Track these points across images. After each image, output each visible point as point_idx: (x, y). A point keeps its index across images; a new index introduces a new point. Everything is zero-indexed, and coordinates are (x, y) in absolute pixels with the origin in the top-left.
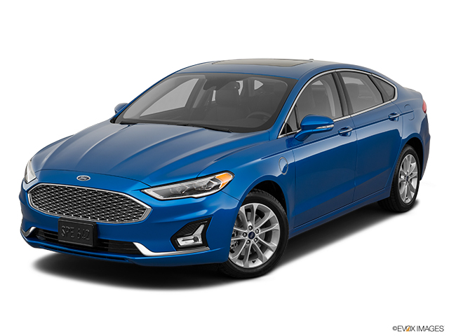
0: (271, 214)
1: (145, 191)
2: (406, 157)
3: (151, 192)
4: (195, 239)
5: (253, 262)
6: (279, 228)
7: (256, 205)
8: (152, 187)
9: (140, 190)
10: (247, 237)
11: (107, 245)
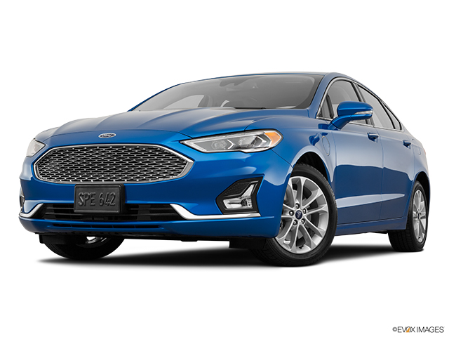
0: (319, 193)
1: (185, 142)
2: (417, 192)
3: (192, 143)
4: (244, 203)
5: (301, 248)
6: (327, 210)
7: (303, 180)
8: (193, 138)
9: (179, 141)
10: (294, 216)
11: (136, 212)
